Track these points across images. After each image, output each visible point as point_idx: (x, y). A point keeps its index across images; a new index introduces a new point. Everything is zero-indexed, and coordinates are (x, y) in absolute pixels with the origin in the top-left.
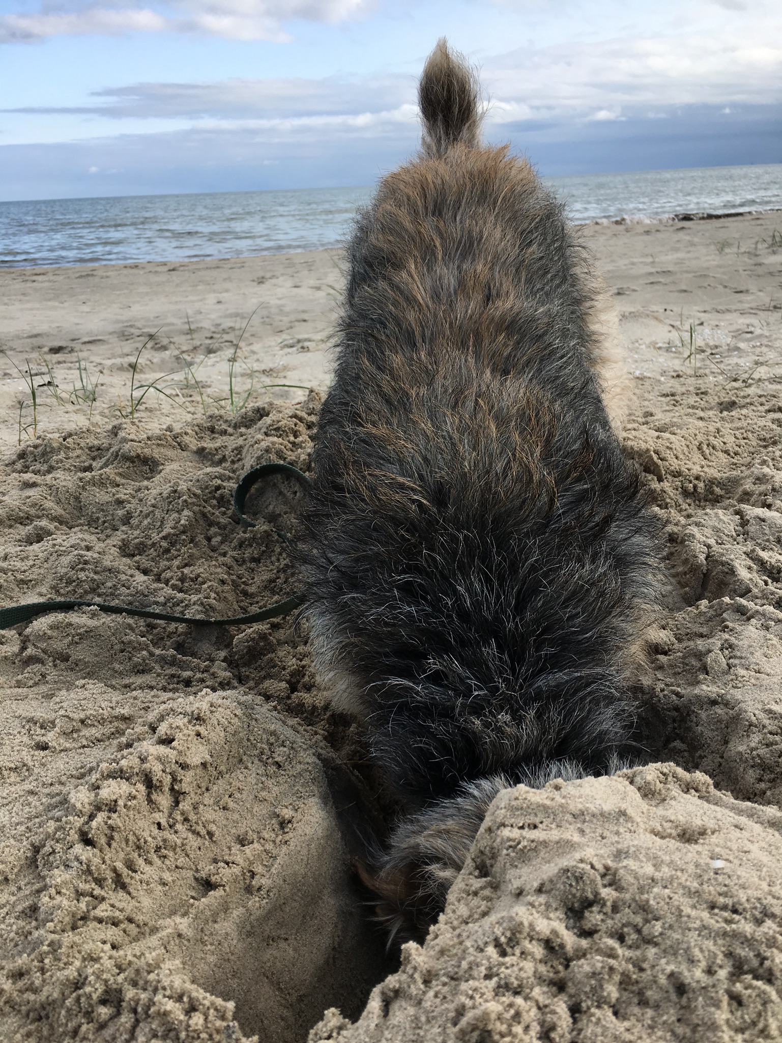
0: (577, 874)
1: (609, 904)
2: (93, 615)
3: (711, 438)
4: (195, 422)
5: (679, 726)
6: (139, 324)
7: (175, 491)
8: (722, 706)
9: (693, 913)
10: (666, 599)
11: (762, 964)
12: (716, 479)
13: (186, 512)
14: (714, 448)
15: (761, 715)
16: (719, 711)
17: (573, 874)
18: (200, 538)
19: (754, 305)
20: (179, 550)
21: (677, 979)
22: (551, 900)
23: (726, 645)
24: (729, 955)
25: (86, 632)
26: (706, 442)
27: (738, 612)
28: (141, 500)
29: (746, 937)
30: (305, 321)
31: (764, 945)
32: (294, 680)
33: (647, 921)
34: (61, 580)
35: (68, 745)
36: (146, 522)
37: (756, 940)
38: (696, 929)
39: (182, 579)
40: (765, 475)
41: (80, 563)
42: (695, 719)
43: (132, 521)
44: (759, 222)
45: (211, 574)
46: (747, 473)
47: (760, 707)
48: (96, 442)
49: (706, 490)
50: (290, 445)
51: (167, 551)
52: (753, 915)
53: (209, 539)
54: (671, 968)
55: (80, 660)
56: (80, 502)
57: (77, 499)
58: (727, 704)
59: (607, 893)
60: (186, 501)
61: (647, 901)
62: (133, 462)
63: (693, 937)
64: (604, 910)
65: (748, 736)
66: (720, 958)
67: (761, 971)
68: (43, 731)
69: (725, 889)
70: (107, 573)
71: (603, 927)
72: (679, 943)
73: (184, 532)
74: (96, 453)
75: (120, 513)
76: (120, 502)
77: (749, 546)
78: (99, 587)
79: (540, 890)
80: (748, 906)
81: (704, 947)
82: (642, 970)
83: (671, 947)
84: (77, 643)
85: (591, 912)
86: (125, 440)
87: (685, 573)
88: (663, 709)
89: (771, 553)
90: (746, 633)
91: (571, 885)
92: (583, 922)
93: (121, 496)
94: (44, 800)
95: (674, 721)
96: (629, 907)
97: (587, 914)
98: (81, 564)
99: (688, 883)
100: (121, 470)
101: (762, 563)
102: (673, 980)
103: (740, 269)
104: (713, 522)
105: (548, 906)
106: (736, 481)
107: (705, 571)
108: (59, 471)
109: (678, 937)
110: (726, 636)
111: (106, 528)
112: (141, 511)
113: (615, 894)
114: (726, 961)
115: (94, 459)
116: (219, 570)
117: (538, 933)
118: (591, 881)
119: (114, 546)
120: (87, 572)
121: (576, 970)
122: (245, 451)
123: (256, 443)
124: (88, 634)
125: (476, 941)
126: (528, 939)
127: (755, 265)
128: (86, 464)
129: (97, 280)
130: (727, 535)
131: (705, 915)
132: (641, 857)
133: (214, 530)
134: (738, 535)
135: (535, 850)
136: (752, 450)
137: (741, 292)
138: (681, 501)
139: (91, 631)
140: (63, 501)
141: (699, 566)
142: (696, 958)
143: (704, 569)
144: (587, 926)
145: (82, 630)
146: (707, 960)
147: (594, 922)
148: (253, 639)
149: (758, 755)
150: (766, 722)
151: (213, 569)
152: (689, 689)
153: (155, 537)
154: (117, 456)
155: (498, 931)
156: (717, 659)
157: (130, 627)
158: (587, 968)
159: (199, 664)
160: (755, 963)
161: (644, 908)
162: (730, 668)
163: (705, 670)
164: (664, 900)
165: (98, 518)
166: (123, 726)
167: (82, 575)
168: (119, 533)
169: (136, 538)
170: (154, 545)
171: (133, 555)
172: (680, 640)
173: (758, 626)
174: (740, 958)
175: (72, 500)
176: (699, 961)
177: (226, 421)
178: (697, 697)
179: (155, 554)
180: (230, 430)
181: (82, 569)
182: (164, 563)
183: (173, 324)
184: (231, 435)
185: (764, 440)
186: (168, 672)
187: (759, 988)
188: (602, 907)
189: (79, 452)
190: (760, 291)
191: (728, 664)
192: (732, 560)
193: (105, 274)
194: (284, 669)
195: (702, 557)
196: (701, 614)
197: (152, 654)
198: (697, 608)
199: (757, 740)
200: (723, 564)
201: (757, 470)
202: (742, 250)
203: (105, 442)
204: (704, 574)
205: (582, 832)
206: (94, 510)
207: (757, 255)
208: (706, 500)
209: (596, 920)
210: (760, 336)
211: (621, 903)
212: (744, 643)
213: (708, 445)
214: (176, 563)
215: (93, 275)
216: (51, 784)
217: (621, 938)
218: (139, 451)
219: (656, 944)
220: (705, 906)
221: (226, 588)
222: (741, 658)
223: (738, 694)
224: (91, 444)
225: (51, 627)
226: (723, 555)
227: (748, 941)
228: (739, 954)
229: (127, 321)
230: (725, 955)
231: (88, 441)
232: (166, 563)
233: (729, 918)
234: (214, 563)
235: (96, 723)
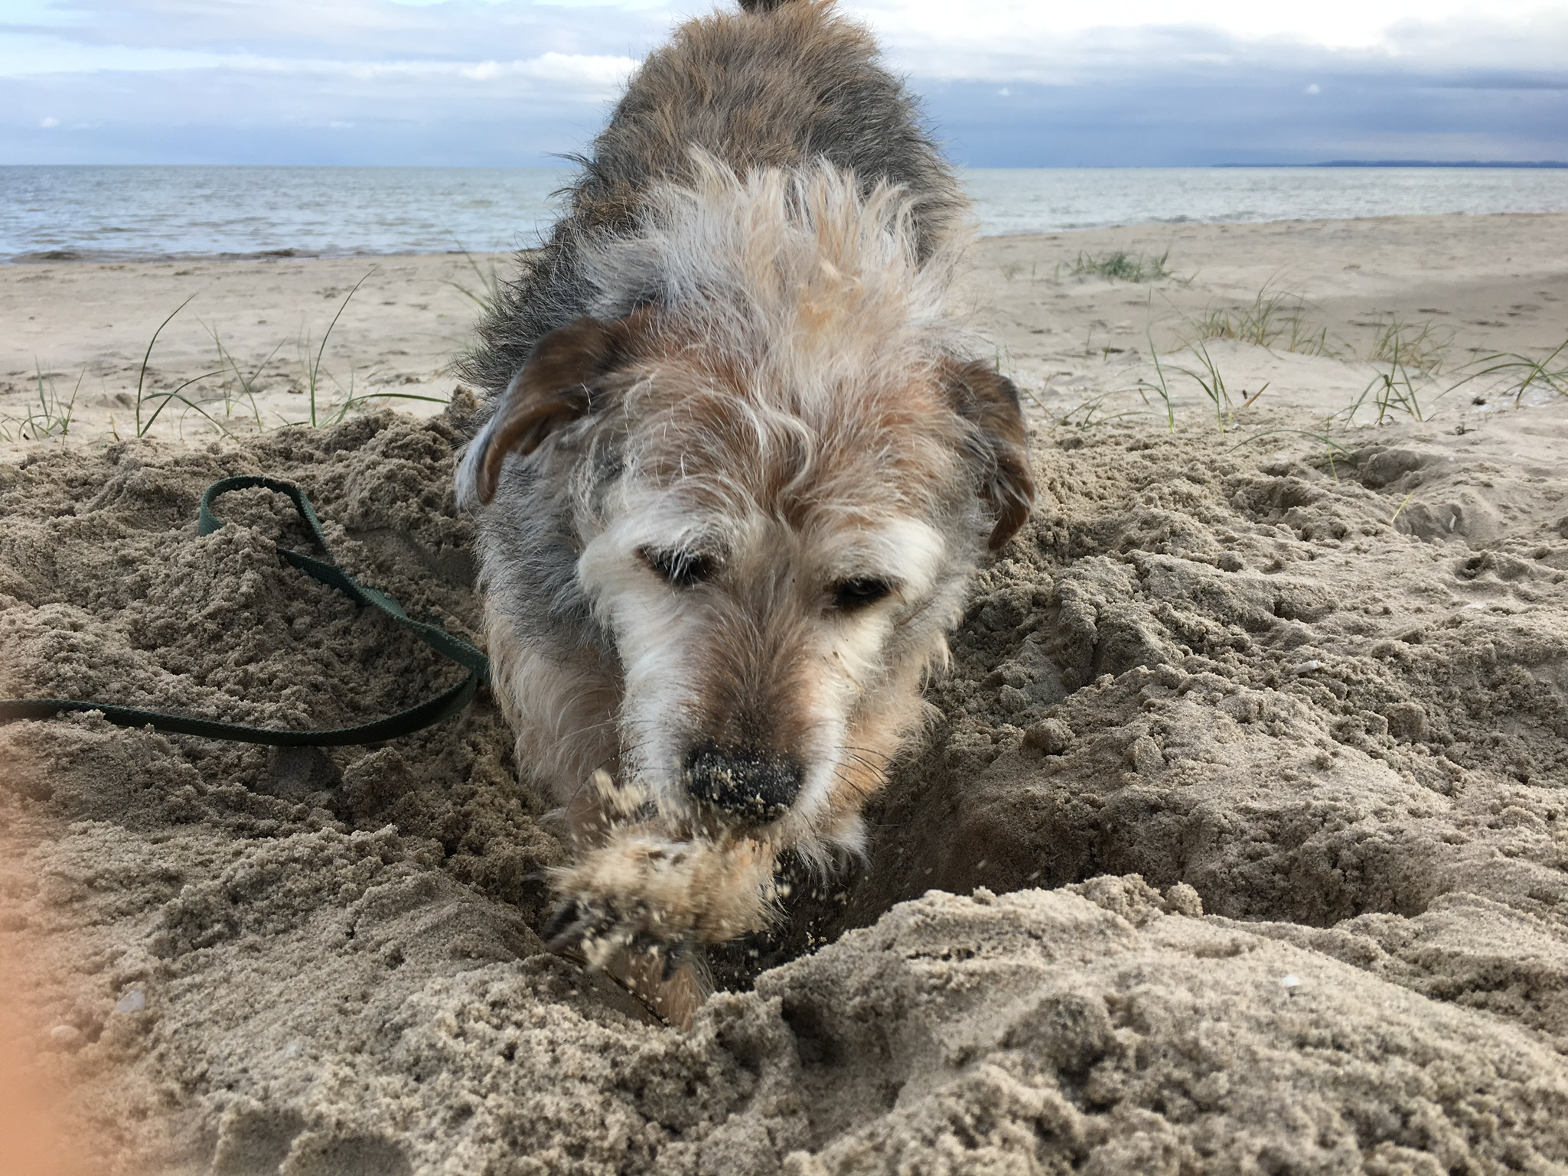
0: (1073, 1007)
1: (1131, 1053)
2: (94, 726)
3: (1066, 476)
4: (256, 442)
5: (1101, 850)
6: (126, 352)
7: (230, 541)
8: (1168, 813)
9: (1276, 1054)
10: (1038, 687)
11: (1405, 1124)
12: (1084, 524)
13: (249, 575)
14: (1070, 489)
15: (1236, 817)
16: (1166, 820)
17: (1067, 1008)
18: (273, 617)
19: (1059, 349)
20: (238, 636)
21: (1273, 1159)
22: (1031, 1056)
23: (1156, 729)
24: (1349, 1114)
25: (83, 751)
26: (1059, 480)
27: (1163, 684)
28: (166, 559)
29: (1370, 1082)
30: (403, 353)
31: (1402, 1093)
32: (449, 836)
33: (1199, 1075)
34: (27, 677)
35: (64, 921)
36: (176, 592)
37: (1389, 1086)
38: (1287, 1079)
39: (246, 682)
40: (1154, 517)
41: (61, 650)
42: (1127, 836)
43: (150, 592)
44: (1056, 242)
45: (296, 675)
46: (1127, 515)
47: (1231, 806)
48: (80, 473)
49: (1072, 542)
50: (428, 472)
51: (216, 637)
52: (1368, 1052)
53: (290, 621)
54: (1260, 1142)
55: (72, 798)
56: (54, 563)
57: (49, 558)
58: (1175, 809)
59: (1124, 1036)
60: (248, 556)
61: (1196, 1043)
62: (149, 501)
63: (1284, 1089)
64: (1125, 1065)
65: (1220, 849)
66: (1337, 1122)
67: (1405, 1134)
68: (14, 901)
69: (1314, 1016)
70: (112, 668)
71: (1126, 1092)
72: (1264, 1103)
73: (246, 606)
74: (80, 490)
75: (128, 579)
76: (127, 563)
77: (1156, 605)
78: (96, 690)
79: (1006, 1045)
80: (1357, 1038)
81: (1309, 1103)
82: (1206, 1154)
83: (1251, 1110)
84: (65, 769)
85: (1103, 1070)
86: (135, 465)
87: (1065, 647)
88: (1073, 827)
89: (1186, 613)
90: (1184, 710)
91: (1065, 1027)
92: (1089, 1089)
93: (130, 552)
94: (25, 1010)
95: (1091, 845)
96: (1165, 1056)
97: (1095, 1074)
98: (63, 651)
99: (1252, 1012)
100: (127, 513)
101: (1177, 627)
102: (1267, 1163)
103: (1038, 302)
104: (1099, 573)
105: (1027, 1066)
106: (1114, 528)
107: (1095, 641)
108: (13, 516)
109: (1262, 1092)
110: (1154, 716)
111: (103, 606)
112: (167, 576)
113: (1138, 1037)
114: (1346, 1124)
115: (77, 499)
116: (309, 668)
117: (1024, 1107)
118: (1096, 1017)
119: (120, 631)
120: (75, 664)
121: (1104, 1158)
122: (348, 482)
123: (368, 467)
124: (85, 755)
125: (919, 1130)
126: (1009, 1117)
127: (1057, 297)
128: (64, 506)
129: (53, 285)
130: (1121, 591)
131: (1294, 1055)
132: (1165, 979)
133: (297, 605)
134: (1136, 591)
135: (977, 989)
136: (1122, 494)
137: (1040, 332)
138: (1036, 556)
139: (91, 750)
140: (22, 560)
141: (1086, 634)
142: (1299, 1122)
143: (1095, 638)
144: (1098, 1094)
145: (75, 747)
146: (1318, 1123)
147: (1111, 1085)
148: (378, 770)
149: (1241, 874)
150: (1246, 825)
151: (298, 667)
152: (1110, 795)
153: (195, 615)
154: (120, 491)
155: (958, 1107)
156: (1147, 746)
157: (160, 746)
158: (1125, 1154)
159: (286, 808)
160: (1394, 1122)
161: (1191, 1054)
162: (1167, 761)
163: (1131, 765)
164: (1223, 1037)
165: (87, 590)
166: (167, 890)
167: (66, 669)
168: (126, 612)
169: (158, 618)
170: (191, 628)
171: (153, 648)
172: (1078, 734)
173: (1200, 700)
174: (1367, 1117)
175: (39, 560)
176: (1305, 1126)
177: (311, 441)
178: (1128, 801)
179: (194, 642)
180: (319, 454)
181: (66, 660)
182: (209, 658)
183: (184, 353)
184: (321, 462)
185: (1137, 481)
186: (232, 820)
187: (1414, 1160)
188: (1119, 1060)
189: (49, 487)
190: (1067, 331)
191: (1164, 756)
192: (1134, 622)
193: (68, 277)
194: (432, 818)
195: (1090, 620)
196: (1106, 693)
197: (201, 792)
198: (1099, 687)
199: (1235, 851)
200: (1123, 628)
201: (1142, 510)
202: (1038, 277)
203: (98, 473)
204: (1094, 646)
205: (1049, 957)
206: (80, 577)
207: (1058, 284)
208: (1072, 556)
209: (1114, 1082)
210: (1082, 379)
211: (1149, 1051)
212: (1184, 724)
213: (1063, 484)
214: (233, 655)
215: (46, 278)
216: (38, 984)
217: (1159, 1106)
218: (161, 482)
219: (1223, 1110)
220: (1289, 1043)
221: (321, 696)
222: (1182, 745)
223: (1191, 793)
224: (70, 476)
225: (18, 741)
226: (1120, 616)
227: (1376, 1090)
228: (1366, 1112)
229: (105, 347)
230: (1343, 1116)
231: (65, 470)
232: (213, 656)
233: (1334, 1058)
234: (299, 657)
235: (116, 885)
